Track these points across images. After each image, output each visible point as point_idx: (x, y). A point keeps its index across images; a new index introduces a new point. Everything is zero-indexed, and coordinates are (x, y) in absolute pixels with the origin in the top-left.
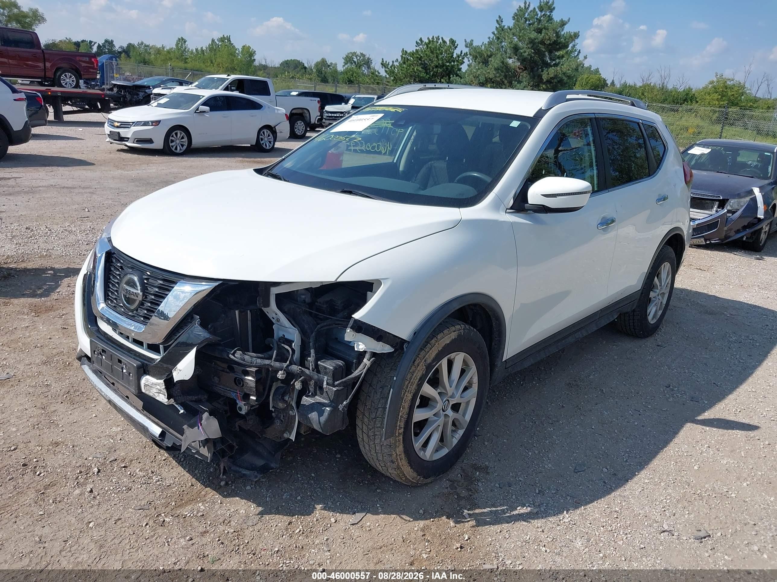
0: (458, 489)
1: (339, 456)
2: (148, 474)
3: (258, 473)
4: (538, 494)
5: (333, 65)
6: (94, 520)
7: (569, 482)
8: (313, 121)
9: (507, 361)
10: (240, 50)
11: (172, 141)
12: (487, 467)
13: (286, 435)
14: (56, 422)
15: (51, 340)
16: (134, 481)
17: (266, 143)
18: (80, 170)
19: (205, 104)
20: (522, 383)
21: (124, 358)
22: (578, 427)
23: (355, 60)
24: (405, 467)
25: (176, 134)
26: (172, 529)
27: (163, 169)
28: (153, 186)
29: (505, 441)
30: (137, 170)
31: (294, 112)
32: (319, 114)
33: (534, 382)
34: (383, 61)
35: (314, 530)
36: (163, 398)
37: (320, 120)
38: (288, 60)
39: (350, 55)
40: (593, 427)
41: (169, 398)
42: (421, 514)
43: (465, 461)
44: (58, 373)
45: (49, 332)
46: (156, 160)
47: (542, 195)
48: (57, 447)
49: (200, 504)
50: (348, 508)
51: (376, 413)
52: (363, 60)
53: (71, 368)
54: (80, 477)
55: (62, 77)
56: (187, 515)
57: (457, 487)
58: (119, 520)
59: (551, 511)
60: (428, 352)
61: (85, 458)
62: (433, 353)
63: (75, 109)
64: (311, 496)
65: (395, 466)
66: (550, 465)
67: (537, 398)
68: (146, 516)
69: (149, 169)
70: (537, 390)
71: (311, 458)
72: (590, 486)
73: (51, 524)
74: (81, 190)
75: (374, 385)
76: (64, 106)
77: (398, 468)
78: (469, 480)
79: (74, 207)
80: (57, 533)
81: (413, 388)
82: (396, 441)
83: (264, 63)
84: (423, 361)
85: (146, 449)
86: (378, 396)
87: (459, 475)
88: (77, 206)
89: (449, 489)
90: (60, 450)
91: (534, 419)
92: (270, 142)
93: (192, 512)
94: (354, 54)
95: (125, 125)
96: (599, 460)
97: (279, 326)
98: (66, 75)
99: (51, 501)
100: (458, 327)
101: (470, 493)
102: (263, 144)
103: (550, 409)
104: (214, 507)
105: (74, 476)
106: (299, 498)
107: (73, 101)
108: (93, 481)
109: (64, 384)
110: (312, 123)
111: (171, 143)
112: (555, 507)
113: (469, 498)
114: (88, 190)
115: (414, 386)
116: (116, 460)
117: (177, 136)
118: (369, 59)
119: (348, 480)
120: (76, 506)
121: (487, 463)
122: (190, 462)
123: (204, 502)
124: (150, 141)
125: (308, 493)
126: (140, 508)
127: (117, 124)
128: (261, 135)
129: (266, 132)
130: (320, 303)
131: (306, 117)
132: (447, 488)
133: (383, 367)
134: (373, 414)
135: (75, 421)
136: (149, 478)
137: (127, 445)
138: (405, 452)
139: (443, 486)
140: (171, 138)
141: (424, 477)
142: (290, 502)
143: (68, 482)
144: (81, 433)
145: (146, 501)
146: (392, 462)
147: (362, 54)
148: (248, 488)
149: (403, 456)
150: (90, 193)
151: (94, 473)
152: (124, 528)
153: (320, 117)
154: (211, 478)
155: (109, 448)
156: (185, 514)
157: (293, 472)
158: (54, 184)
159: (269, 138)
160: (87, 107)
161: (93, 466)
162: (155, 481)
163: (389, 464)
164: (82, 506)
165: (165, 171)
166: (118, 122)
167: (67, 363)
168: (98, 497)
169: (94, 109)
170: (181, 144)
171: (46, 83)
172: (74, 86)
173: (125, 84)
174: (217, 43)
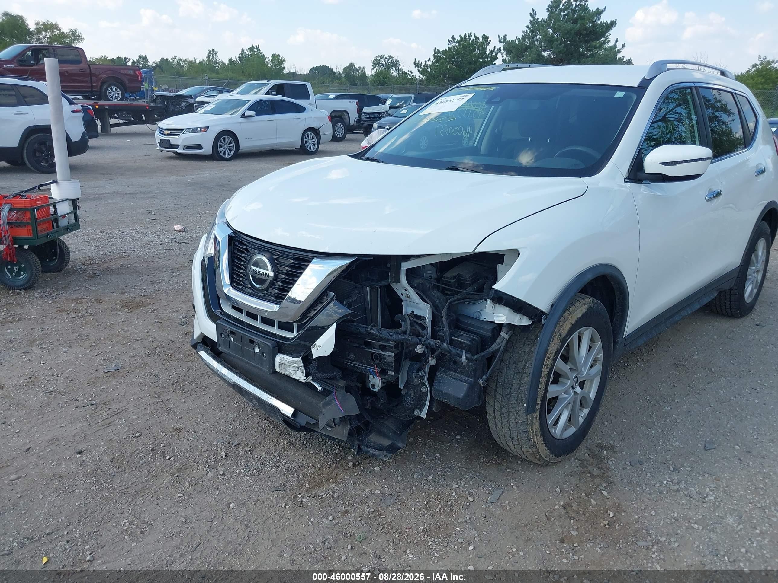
0: (589, 468)
1: (459, 437)
2: (275, 457)
3: (387, 452)
4: (673, 471)
5: (361, 69)
6: (233, 501)
7: (701, 459)
8: (352, 123)
9: (626, 338)
10: (270, 58)
11: (221, 147)
12: (613, 447)
13: (416, 413)
14: (173, 410)
15: (148, 334)
16: (262, 464)
17: (311, 145)
18: (137, 177)
19: (249, 109)
20: (626, 364)
21: (256, 339)
22: (696, 405)
23: (384, 63)
24: (540, 444)
25: (224, 139)
26: (312, 509)
27: (216, 173)
28: (210, 189)
29: (624, 420)
30: (191, 175)
31: (333, 114)
32: (358, 115)
33: (639, 364)
34: (415, 61)
35: (454, 508)
36: (300, 376)
37: (358, 121)
38: (317, 67)
39: (379, 58)
40: (712, 406)
41: (307, 375)
42: (558, 492)
43: (589, 441)
44: (162, 364)
45: (145, 326)
46: (206, 166)
47: (660, 163)
48: (180, 433)
49: (333, 485)
50: (482, 487)
51: (511, 389)
52: (392, 62)
53: (174, 359)
54: (209, 461)
55: (108, 91)
56: (323, 496)
57: (587, 465)
58: (257, 501)
59: (692, 489)
60: (562, 325)
61: (209, 443)
62: (567, 327)
63: (121, 121)
64: (442, 476)
65: (530, 443)
66: (677, 443)
67: (646, 379)
68: (284, 498)
69: (202, 174)
70: (643, 371)
71: (431, 439)
72: (726, 464)
73: (192, 506)
74: (142, 196)
75: (506, 361)
76: (110, 119)
77: (534, 445)
78: (599, 459)
79: (140, 211)
80: (200, 514)
81: (549, 363)
82: (532, 418)
83: (293, 71)
84: (558, 335)
85: (267, 433)
86: (512, 372)
87: (587, 454)
88: (142, 209)
89: (579, 467)
90: (183, 435)
91: (648, 398)
92: (314, 144)
93: (327, 493)
94: (382, 57)
95: (175, 132)
96: (728, 438)
97: (408, 302)
98: (111, 89)
99: (187, 484)
100: (587, 300)
101: (602, 471)
102: (307, 146)
103: (662, 389)
104: (348, 487)
105: (204, 460)
106: (430, 477)
107: (120, 114)
108: (223, 465)
109: (171, 374)
110: (351, 124)
111: (220, 148)
112: (695, 484)
113: (603, 476)
114: (149, 195)
115: (550, 361)
116: (239, 444)
117: (225, 141)
118: (397, 61)
119: (474, 460)
120: (213, 488)
121: (612, 442)
122: (313, 445)
123: (336, 482)
124: (199, 147)
125: (439, 473)
126: (275, 489)
127: (166, 132)
128: (306, 138)
129: (311, 135)
130: (447, 278)
131: (345, 119)
132: (578, 467)
133: (514, 342)
134: (507, 390)
135: (191, 408)
136: (277, 461)
137: (247, 430)
138: (541, 429)
139: (573, 465)
140: (219, 143)
141: (555, 456)
142: (422, 481)
143: (199, 466)
144: (199, 420)
145: (279, 483)
146: (528, 439)
147: (390, 56)
148: (377, 468)
149: (539, 432)
150: (151, 197)
151: (222, 457)
152: (264, 508)
153: (359, 119)
154: (338, 460)
155: (230, 433)
156: (321, 495)
157: (417, 452)
158: (116, 191)
159: (313, 140)
160: (132, 119)
161: (219, 450)
162: (283, 463)
163: (524, 441)
164: (218, 488)
165: (218, 175)
166: (168, 130)
167: (169, 355)
168: (232, 480)
169: (139, 121)
170: (229, 149)
171: (92, 97)
172: (119, 99)
173: (168, 95)
174: (247, 53)
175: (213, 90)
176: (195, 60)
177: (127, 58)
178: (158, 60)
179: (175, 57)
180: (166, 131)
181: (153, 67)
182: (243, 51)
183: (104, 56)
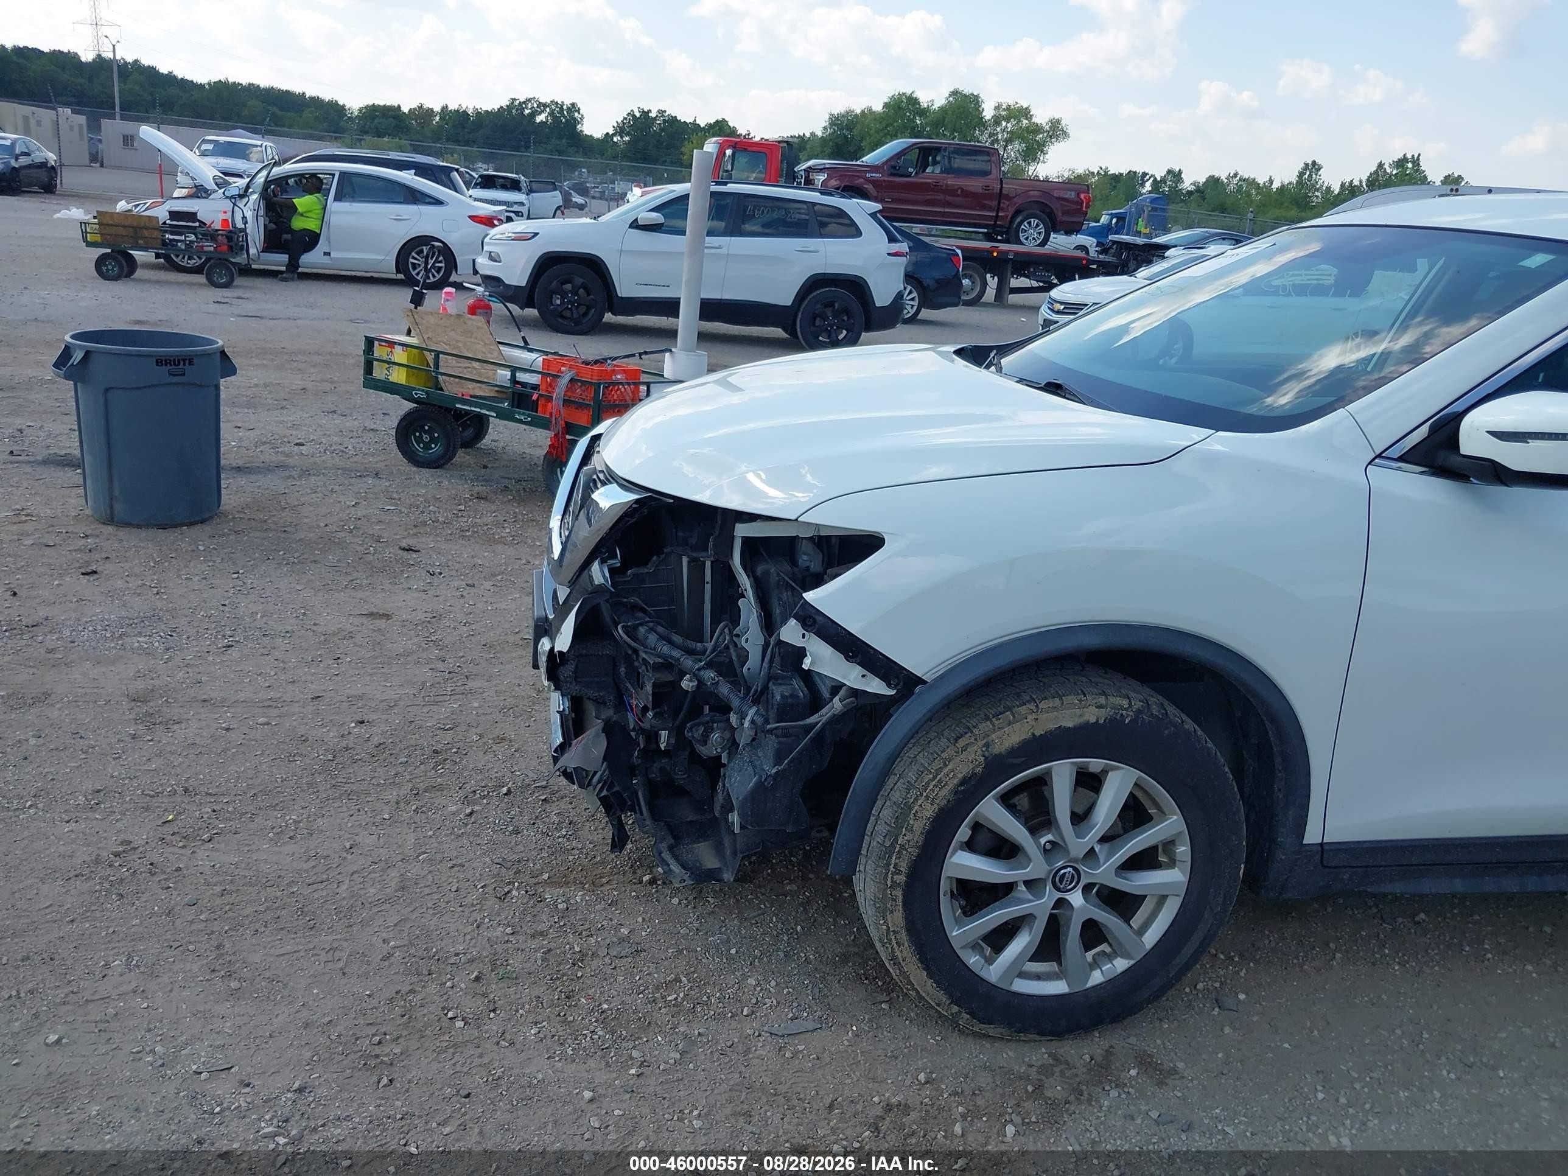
0: (1052, 1079)
2: (563, 822)
6: (434, 852)
9: (1326, 848)
14: (534, 713)
16: (534, 824)
24: (913, 967)
42: (920, 1081)
47: (1489, 432)
48: (498, 745)
49: (581, 893)
50: (795, 1004)
54: (479, 792)
55: (1023, 227)
57: (1057, 1074)
60: (1001, 728)
61: (513, 771)
62: (1015, 735)
63: (1035, 284)
64: (754, 958)
73: (382, 835)
76: (1016, 278)
78: (1100, 1077)
84: (981, 744)
87: (1088, 1057)
89: (1034, 1068)
90: (497, 749)
93: (556, 898)
95: (1073, 308)
97: (747, 603)
98: (1029, 223)
99: (413, 808)
100: (1118, 701)
101: (1072, 1098)
104: (595, 905)
106: (733, 951)
107: (1032, 270)
108: (487, 804)
116: (545, 787)
120: (433, 826)
125: (757, 952)
127: (1058, 307)
132: (1031, 1066)
136: (556, 828)
139: (1026, 1059)
141: (971, 1015)
145: (518, 857)
148: (676, 901)
151: (499, 794)
160: (1055, 281)
161: (510, 783)
164: (439, 829)
166: (1062, 303)
171: (999, 238)
172: (1039, 242)
173: (1131, 241)
174: (1389, 170)
175: (1224, 239)
176: (1271, 182)
177: (1148, 174)
178: (1202, 180)
179: (1235, 175)
180: (1058, 305)
181: (1190, 193)
182: (1381, 165)
183: (1104, 168)
